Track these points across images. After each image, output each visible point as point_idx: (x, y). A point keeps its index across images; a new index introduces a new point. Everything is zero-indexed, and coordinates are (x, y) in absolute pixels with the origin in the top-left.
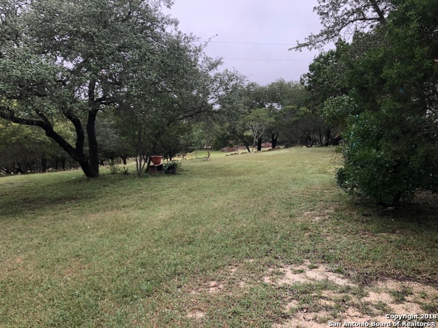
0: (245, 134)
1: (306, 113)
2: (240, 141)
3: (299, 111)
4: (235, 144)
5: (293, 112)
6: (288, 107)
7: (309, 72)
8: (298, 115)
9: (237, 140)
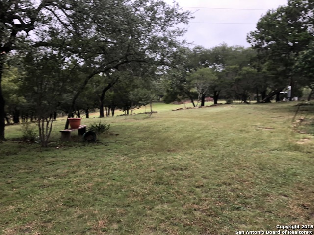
0: (191, 91)
1: (248, 73)
2: (186, 96)
3: (241, 70)
4: (182, 99)
5: (236, 71)
6: (231, 66)
7: (256, 30)
8: (240, 75)
9: (184, 96)
